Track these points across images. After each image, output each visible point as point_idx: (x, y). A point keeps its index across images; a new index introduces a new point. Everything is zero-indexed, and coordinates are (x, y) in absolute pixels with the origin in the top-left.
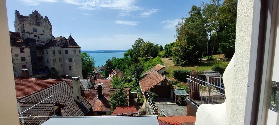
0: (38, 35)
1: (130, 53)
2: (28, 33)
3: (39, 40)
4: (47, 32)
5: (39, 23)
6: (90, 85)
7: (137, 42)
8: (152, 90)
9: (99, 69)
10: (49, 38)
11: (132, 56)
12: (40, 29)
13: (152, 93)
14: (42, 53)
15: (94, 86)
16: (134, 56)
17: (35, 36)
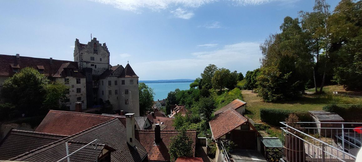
0: (95, 64)
1: (198, 83)
2: (85, 62)
3: (96, 69)
4: (104, 60)
5: (97, 50)
6: (147, 125)
7: (208, 69)
8: (228, 136)
9: (159, 103)
10: (106, 66)
11: (200, 88)
12: (97, 57)
13: (227, 141)
14: (97, 84)
15: (151, 125)
16: (203, 87)
17: (92, 65)
